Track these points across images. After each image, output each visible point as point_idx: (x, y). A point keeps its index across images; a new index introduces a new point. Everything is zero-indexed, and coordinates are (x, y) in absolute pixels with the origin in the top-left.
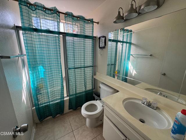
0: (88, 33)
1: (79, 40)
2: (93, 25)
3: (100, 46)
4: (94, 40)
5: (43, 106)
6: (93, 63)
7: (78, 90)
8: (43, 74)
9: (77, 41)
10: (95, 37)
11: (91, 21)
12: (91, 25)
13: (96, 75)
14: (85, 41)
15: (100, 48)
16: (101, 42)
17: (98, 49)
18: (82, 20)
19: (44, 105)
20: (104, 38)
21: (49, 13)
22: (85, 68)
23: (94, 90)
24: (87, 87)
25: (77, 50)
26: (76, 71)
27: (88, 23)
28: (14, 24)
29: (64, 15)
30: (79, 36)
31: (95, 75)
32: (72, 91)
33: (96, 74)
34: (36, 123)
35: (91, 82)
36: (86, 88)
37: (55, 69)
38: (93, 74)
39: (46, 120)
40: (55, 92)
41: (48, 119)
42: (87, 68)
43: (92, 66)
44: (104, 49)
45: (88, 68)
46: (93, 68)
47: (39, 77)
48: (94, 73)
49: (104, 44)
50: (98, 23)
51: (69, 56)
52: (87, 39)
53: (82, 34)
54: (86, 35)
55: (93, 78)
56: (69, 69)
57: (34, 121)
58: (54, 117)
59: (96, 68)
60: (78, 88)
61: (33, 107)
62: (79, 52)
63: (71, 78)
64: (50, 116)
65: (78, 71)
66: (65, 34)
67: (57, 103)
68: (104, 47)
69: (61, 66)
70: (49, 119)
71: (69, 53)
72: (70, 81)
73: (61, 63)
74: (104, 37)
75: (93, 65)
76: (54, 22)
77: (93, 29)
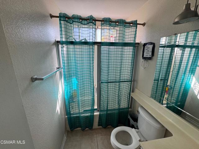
0: (128, 40)
1: (115, 50)
2: (137, 28)
3: (144, 56)
4: (135, 47)
5: (74, 117)
6: (132, 77)
7: (110, 106)
8: (76, 86)
9: (113, 50)
10: (138, 44)
11: (134, 24)
12: (133, 29)
13: (135, 93)
14: (124, 50)
15: (144, 58)
16: (145, 51)
17: (141, 60)
18: (121, 25)
19: (76, 115)
20: (152, 45)
21: (85, 23)
22: (121, 83)
23: (130, 109)
24: (122, 105)
25: (113, 61)
26: (109, 85)
27: (130, 27)
28: (55, 40)
29: (101, 22)
30: (116, 45)
31: (133, 92)
32: (103, 107)
33: (135, 91)
34: (68, 131)
35: (126, 100)
36: (119, 106)
37: (87, 82)
38: (130, 90)
39: (76, 130)
40: (86, 100)
41: (77, 130)
42: (123, 83)
43: (130, 81)
44: (149, 61)
45: (125, 83)
46: (131, 84)
47: (72, 88)
48: (132, 90)
49: (151, 54)
50: (144, 25)
51: (103, 68)
52: (126, 48)
53: (121, 41)
54: (125, 42)
55: (130, 95)
56: (101, 83)
57: (66, 128)
58: (83, 130)
59: (135, 83)
60: (110, 104)
61: (66, 116)
62: (115, 63)
63: (103, 93)
64: (80, 127)
65: (112, 85)
66: (100, 44)
67: (87, 116)
68: (150, 59)
69: (93, 80)
70: (79, 130)
71: (103, 66)
72: (101, 96)
73: (93, 77)
74: (151, 43)
75: (132, 79)
76: (90, 29)
77: (135, 34)
